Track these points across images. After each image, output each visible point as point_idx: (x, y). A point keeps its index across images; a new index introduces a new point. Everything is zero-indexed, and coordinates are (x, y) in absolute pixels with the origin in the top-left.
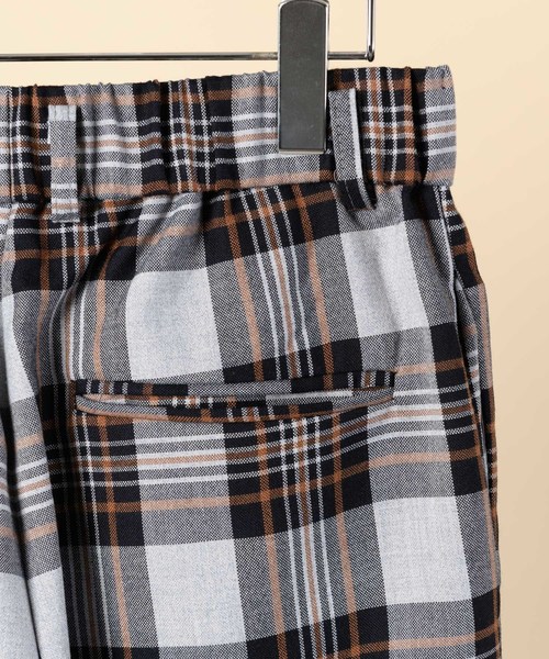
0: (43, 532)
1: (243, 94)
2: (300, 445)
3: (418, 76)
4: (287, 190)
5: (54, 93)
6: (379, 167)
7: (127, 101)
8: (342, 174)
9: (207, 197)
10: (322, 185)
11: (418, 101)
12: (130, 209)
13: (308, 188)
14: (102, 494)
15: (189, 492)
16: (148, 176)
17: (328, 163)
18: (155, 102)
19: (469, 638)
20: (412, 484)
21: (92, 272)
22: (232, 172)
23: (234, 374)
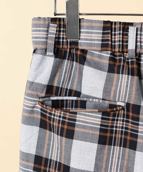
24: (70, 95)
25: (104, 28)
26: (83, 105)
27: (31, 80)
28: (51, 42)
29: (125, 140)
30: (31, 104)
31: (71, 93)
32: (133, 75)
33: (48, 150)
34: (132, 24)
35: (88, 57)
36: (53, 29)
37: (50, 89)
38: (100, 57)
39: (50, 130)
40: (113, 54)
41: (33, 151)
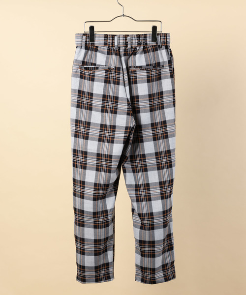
0: (127, 82)
1: (148, 36)
2: (154, 73)
3: (166, 34)
4: (152, 46)
5: (128, 35)
6: (162, 44)
7: (136, 36)
8: (158, 44)
9: (144, 47)
10: (156, 46)
11: (166, 37)
12: (136, 48)
13: (155, 46)
14: (132, 79)
15: (142, 78)
16: (138, 44)
17: (157, 43)
18: (138, 37)
19: (172, 94)
20: (166, 78)
21: (131, 55)
22: (147, 44)
23: (147, 65)
24: (92, 65)
25: (105, 37)
26: (97, 68)
27: (76, 59)
28: (84, 43)
29: (115, 81)
30: (76, 68)
31: (92, 64)
32: (117, 55)
33: (84, 87)
34: (116, 35)
35: (99, 49)
36: (84, 38)
37: (84, 63)
38: (104, 49)
39: (84, 79)
40: (109, 47)
41: (77, 88)
